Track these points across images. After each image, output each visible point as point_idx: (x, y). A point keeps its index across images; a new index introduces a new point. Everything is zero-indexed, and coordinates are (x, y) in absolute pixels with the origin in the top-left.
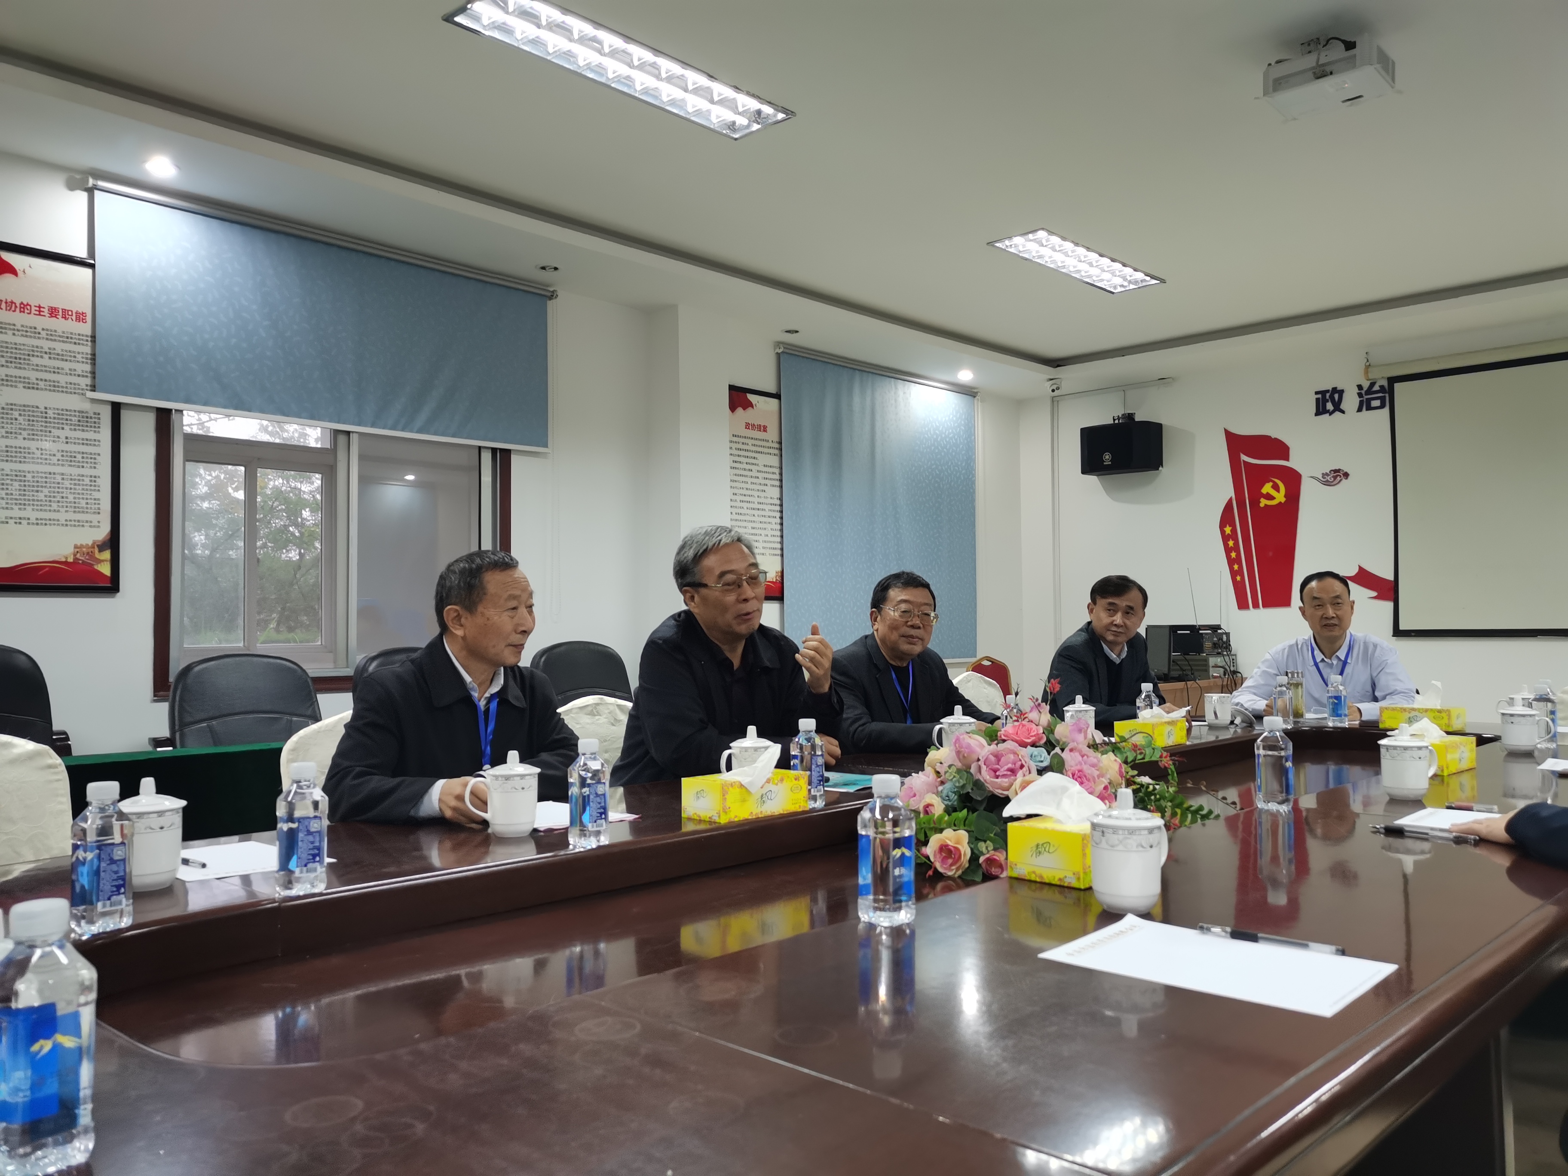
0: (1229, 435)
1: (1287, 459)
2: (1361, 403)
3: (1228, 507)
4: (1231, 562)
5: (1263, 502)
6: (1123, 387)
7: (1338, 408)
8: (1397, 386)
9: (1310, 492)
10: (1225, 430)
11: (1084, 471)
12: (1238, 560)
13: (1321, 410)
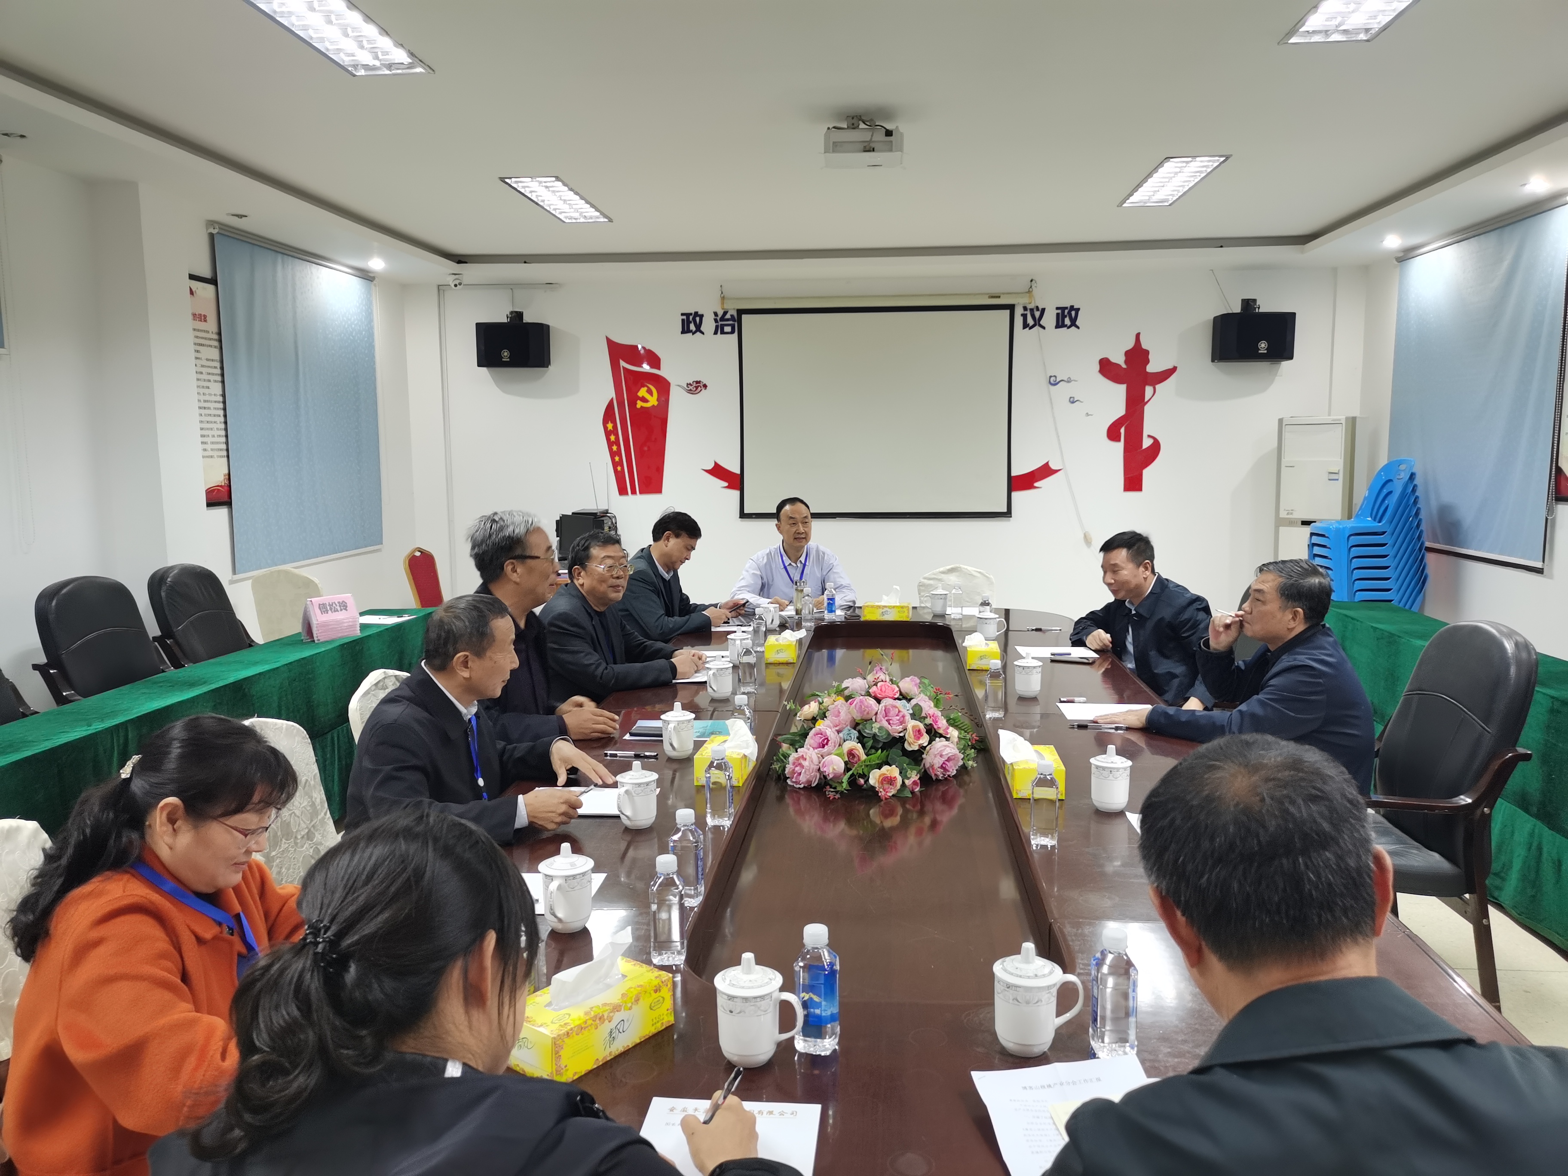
0: (611, 345)
1: (659, 368)
2: (717, 327)
3: (610, 406)
4: (613, 454)
5: (640, 404)
6: (512, 286)
7: (698, 329)
8: (745, 318)
9: (678, 399)
10: (608, 339)
11: (480, 365)
12: (619, 453)
13: (685, 330)
